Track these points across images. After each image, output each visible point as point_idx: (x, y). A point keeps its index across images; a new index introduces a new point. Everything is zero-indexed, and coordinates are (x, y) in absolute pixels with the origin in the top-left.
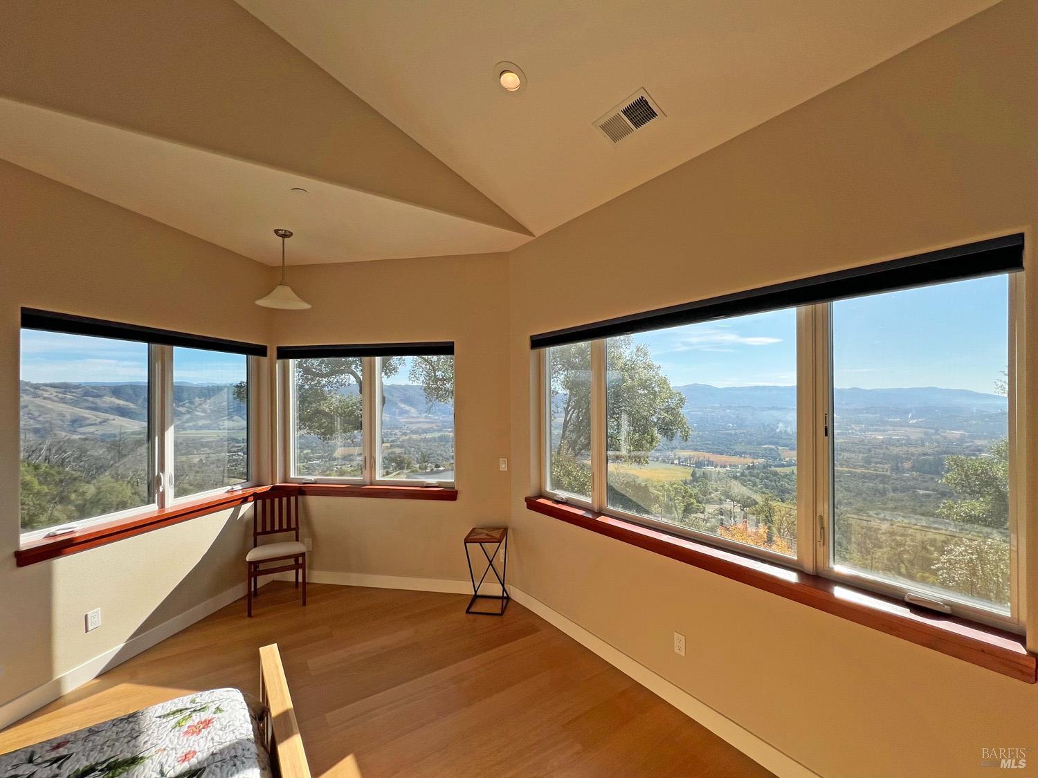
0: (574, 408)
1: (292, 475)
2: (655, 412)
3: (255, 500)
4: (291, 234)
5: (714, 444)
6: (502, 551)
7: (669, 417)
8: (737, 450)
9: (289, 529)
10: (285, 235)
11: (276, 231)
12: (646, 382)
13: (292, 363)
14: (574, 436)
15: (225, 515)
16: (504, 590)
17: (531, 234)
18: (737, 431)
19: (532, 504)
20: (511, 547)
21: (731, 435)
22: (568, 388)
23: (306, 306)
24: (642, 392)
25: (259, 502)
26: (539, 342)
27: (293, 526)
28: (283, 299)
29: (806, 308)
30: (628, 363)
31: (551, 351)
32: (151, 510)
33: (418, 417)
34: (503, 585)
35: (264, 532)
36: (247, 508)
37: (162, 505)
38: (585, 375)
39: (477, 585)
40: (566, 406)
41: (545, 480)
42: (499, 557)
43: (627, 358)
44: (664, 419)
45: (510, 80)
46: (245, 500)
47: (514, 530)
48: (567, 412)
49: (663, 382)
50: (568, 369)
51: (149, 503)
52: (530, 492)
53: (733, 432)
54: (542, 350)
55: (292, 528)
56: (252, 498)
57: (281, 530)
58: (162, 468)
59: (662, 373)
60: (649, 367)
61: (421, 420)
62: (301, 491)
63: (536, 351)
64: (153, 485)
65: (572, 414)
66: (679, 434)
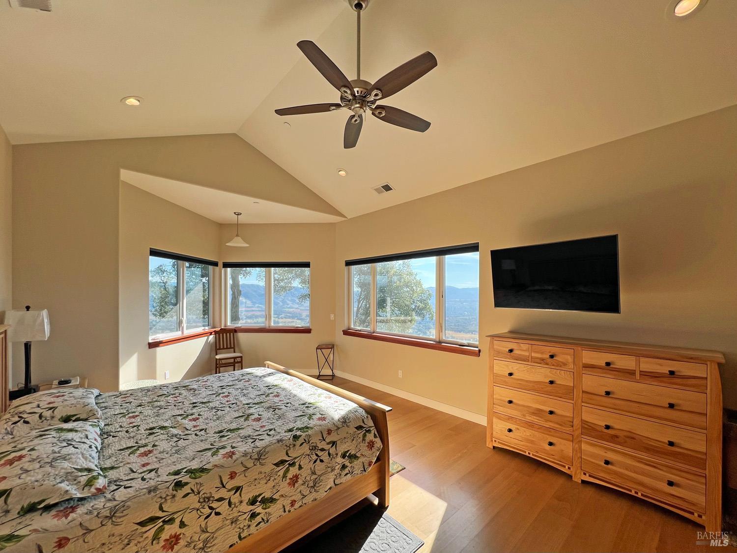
0: (364, 299)
1: (228, 324)
2: (414, 302)
3: (215, 334)
4: (241, 214)
5: (455, 325)
6: (331, 355)
7: (422, 305)
8: (470, 329)
9: (231, 348)
10: (239, 214)
11: (235, 213)
12: (408, 283)
13: (229, 269)
14: (363, 317)
15: (204, 339)
16: (333, 373)
17: (347, 218)
18: (470, 317)
19: (346, 333)
20: (336, 354)
21: (466, 319)
22: (360, 287)
23: (248, 245)
24: (405, 289)
25: (217, 335)
26: (349, 263)
27: (232, 346)
28: (238, 242)
29: (438, 257)
30: (398, 271)
31: (354, 268)
32: (177, 334)
33: (252, 307)
34: (332, 371)
35: (220, 349)
36: (211, 337)
37: (183, 333)
38: (369, 278)
39: (320, 370)
40: (358, 298)
41: (351, 322)
42: (330, 358)
43: (397, 268)
44: (419, 307)
45: (342, 173)
46: (211, 334)
47: (337, 346)
48: (359, 302)
49: (419, 284)
50: (359, 274)
51: (177, 331)
52: (345, 328)
53: (468, 318)
54: (350, 267)
55: (232, 347)
56: (214, 333)
57: (224, 348)
58: (183, 317)
59: (418, 278)
60: (411, 274)
61: (254, 309)
62: (235, 331)
63: (347, 267)
64: (180, 323)
65: (362, 303)
66: (428, 316)
